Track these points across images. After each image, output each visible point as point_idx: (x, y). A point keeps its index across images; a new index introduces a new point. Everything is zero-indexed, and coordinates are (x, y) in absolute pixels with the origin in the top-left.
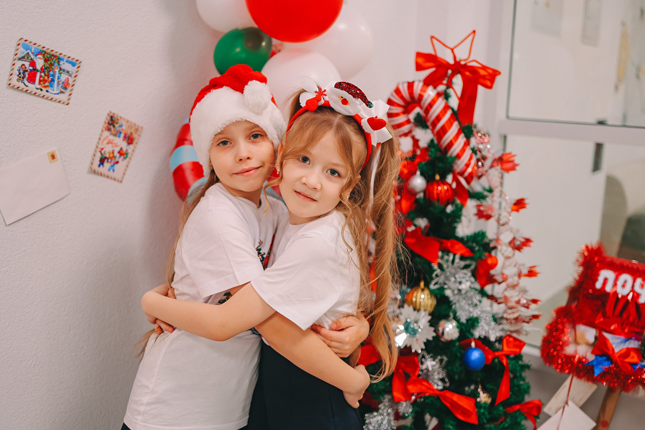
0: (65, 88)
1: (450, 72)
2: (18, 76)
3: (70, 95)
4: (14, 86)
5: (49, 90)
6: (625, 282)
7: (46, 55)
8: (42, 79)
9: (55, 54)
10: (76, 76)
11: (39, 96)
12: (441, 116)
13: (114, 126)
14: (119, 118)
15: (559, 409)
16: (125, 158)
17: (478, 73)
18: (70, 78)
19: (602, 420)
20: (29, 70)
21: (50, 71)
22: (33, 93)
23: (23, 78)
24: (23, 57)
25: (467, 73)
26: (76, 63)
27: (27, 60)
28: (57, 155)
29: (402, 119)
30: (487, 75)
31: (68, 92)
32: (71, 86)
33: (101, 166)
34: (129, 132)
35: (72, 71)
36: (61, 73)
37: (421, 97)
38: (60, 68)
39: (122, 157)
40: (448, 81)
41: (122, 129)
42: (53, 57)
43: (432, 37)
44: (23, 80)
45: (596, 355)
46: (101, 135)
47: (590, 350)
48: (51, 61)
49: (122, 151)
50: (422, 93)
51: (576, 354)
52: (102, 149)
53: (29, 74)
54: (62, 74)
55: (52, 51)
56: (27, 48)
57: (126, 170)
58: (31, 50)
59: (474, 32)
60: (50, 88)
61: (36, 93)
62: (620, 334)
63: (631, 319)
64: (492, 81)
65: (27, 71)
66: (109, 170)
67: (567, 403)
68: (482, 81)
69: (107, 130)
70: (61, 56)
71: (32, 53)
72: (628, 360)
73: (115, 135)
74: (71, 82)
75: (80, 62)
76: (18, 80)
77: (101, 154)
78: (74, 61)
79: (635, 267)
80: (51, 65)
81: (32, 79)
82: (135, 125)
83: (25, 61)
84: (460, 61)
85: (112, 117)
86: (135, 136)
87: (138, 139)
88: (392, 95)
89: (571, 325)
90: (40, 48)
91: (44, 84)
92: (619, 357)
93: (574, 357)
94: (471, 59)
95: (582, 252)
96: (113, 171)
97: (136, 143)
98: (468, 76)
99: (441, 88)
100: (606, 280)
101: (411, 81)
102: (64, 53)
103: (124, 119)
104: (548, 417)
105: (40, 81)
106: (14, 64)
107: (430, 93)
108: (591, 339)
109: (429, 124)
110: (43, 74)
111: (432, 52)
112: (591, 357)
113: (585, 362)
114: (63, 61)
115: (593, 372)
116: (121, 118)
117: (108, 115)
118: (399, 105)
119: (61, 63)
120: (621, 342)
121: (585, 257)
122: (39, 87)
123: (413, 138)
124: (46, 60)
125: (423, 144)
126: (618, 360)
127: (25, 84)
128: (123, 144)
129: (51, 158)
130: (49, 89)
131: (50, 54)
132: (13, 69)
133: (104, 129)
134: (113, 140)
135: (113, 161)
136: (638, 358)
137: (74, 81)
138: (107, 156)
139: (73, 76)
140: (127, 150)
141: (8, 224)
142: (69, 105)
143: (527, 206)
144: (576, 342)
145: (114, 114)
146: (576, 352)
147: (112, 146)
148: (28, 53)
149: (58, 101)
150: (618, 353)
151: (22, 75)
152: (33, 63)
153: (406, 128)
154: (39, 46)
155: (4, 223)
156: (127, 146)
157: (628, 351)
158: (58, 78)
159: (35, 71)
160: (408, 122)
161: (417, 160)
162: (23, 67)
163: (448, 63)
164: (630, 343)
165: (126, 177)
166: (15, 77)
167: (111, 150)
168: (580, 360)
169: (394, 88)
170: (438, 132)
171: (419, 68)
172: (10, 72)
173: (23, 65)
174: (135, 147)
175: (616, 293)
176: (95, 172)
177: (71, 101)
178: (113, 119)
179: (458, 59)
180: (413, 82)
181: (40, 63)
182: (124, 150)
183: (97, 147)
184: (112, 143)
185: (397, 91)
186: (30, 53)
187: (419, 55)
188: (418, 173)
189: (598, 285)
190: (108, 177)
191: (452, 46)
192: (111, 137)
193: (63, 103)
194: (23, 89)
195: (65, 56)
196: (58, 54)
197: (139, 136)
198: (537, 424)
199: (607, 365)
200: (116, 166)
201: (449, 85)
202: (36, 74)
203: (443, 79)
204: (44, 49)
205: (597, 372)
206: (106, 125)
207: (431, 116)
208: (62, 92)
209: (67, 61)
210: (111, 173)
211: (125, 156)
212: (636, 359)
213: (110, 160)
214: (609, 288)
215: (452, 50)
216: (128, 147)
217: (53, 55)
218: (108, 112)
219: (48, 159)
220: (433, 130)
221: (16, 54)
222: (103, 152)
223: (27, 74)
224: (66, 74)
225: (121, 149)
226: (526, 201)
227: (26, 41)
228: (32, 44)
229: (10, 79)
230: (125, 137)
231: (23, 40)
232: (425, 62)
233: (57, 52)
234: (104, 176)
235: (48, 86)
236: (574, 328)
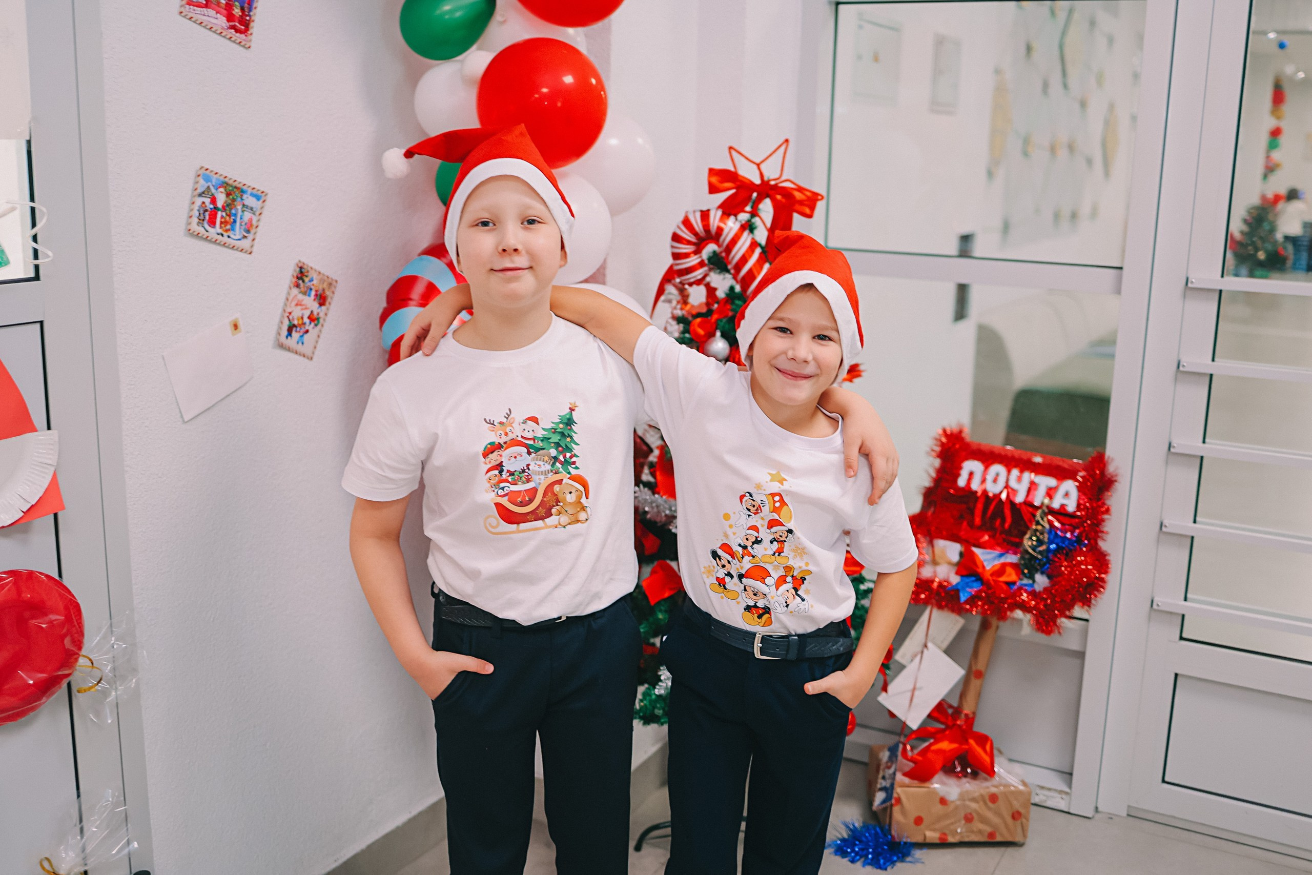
0: (248, 231)
1: (755, 195)
2: (198, 218)
3: (254, 240)
4: (194, 232)
5: (232, 236)
6: (997, 475)
7: (228, 187)
8: (223, 220)
9: (238, 186)
10: (260, 214)
11: (219, 244)
12: (747, 255)
13: (303, 281)
14: (309, 269)
15: (916, 656)
16: (316, 325)
17: (793, 197)
18: (253, 216)
19: (974, 668)
20: (211, 209)
21: (231, 209)
22: (214, 240)
23: (203, 220)
24: (203, 193)
25: (779, 197)
26: (261, 196)
27: (208, 196)
28: (241, 325)
29: (693, 261)
30: (805, 201)
31: (250, 236)
32: (254, 227)
33: (289, 338)
34: (321, 288)
35: (256, 208)
36: (243, 211)
37: (720, 230)
38: (244, 205)
39: (313, 324)
40: (752, 207)
41: (313, 285)
42: (235, 190)
43: (731, 148)
44: (203, 224)
45: (962, 576)
46: (289, 294)
47: (954, 570)
48: (234, 195)
49: (313, 315)
50: (722, 225)
51: (935, 576)
52: (290, 313)
53: (210, 215)
54: (245, 212)
55: (235, 181)
56: (207, 179)
57: (317, 342)
58: (212, 183)
59: (787, 141)
60: (232, 232)
61: (217, 240)
62: (992, 548)
63: (1007, 525)
64: (813, 208)
65: (206, 211)
66: (298, 343)
67: (926, 646)
68: (797, 207)
69: (295, 288)
70: (245, 188)
71: (213, 185)
72: (1003, 579)
73: (305, 293)
74: (254, 223)
75: (266, 195)
76: (198, 224)
77: (289, 320)
78: (259, 193)
79: (1009, 454)
80: (234, 200)
81: (212, 222)
82: (328, 277)
83: (206, 197)
84: (769, 181)
85: (301, 268)
86: (328, 293)
87: (332, 298)
88: (678, 227)
89: (928, 538)
90: (222, 178)
91: (225, 227)
92: (992, 575)
93: (933, 581)
94: (783, 178)
95: (938, 437)
96: (303, 343)
97: (330, 304)
98: (780, 201)
99: (743, 217)
100: (971, 474)
101: (704, 209)
102: (248, 184)
103: (316, 271)
104: (903, 667)
105: (221, 223)
106: (193, 203)
107: (732, 226)
108: (955, 558)
109: (729, 267)
110: (224, 214)
111: (732, 169)
112: (955, 579)
113: (947, 587)
114: (247, 194)
115: (959, 598)
116: (312, 268)
117: (297, 265)
118: (689, 243)
119: (245, 196)
120: (994, 559)
121: (942, 445)
122: (220, 231)
123: (708, 286)
124: (228, 195)
125: (721, 294)
126: (990, 578)
127: (205, 229)
128: (313, 305)
129: (233, 328)
130: (230, 233)
131: (231, 186)
132: (192, 210)
133: (292, 286)
134: (302, 300)
135: (303, 330)
136: (1017, 575)
137: (258, 220)
138: (296, 322)
139: (257, 213)
140: (318, 314)
141: (186, 420)
142: (252, 254)
143: (863, 374)
144: (935, 563)
145: (304, 264)
146: (935, 572)
147: (302, 309)
148: (208, 187)
149: (240, 249)
150: (989, 570)
151: (202, 215)
152: (214, 200)
153: (698, 274)
154: (221, 175)
155: (181, 420)
156: (318, 308)
157: (1003, 567)
158: (241, 218)
159: (216, 211)
160: (702, 264)
161: (715, 317)
162: (203, 205)
163: (752, 183)
164: (1006, 558)
165: (317, 352)
166: (195, 220)
167: (300, 315)
168: (940, 584)
169: (681, 218)
170: (744, 278)
171: (713, 189)
172: (189, 213)
173: (203, 203)
174: (328, 309)
175: (985, 492)
176: (281, 346)
177: (255, 249)
178: (303, 270)
179: (766, 179)
180: (708, 210)
181: (221, 199)
182: (315, 313)
183: (284, 311)
184: (301, 305)
185: (687, 223)
186: (212, 187)
187: (712, 172)
188: (718, 334)
189: (962, 482)
190: (296, 353)
191: (758, 161)
192: (301, 297)
193: (246, 252)
194: (203, 235)
195: (249, 187)
196: (240, 186)
197: (333, 293)
198: (888, 679)
199: (976, 587)
200: (306, 336)
201: (754, 213)
202: (216, 214)
203: (746, 205)
204: (226, 180)
205: (963, 598)
206: (294, 280)
207: (733, 258)
208: (245, 237)
209: (252, 195)
210: (299, 347)
211: (316, 322)
212: (1013, 577)
213: (298, 329)
214: (975, 486)
215: (758, 165)
216: (319, 310)
217: (236, 187)
218: (296, 261)
219: (229, 328)
220: (735, 277)
221: (196, 189)
222: (291, 317)
223: (207, 214)
224: (250, 212)
225: (312, 312)
226: (861, 368)
227: (207, 169)
228: (212, 174)
229: (190, 224)
230: (316, 295)
231: (203, 170)
232: (722, 182)
233: (240, 183)
234: (293, 352)
235: (229, 230)
236: (931, 543)
